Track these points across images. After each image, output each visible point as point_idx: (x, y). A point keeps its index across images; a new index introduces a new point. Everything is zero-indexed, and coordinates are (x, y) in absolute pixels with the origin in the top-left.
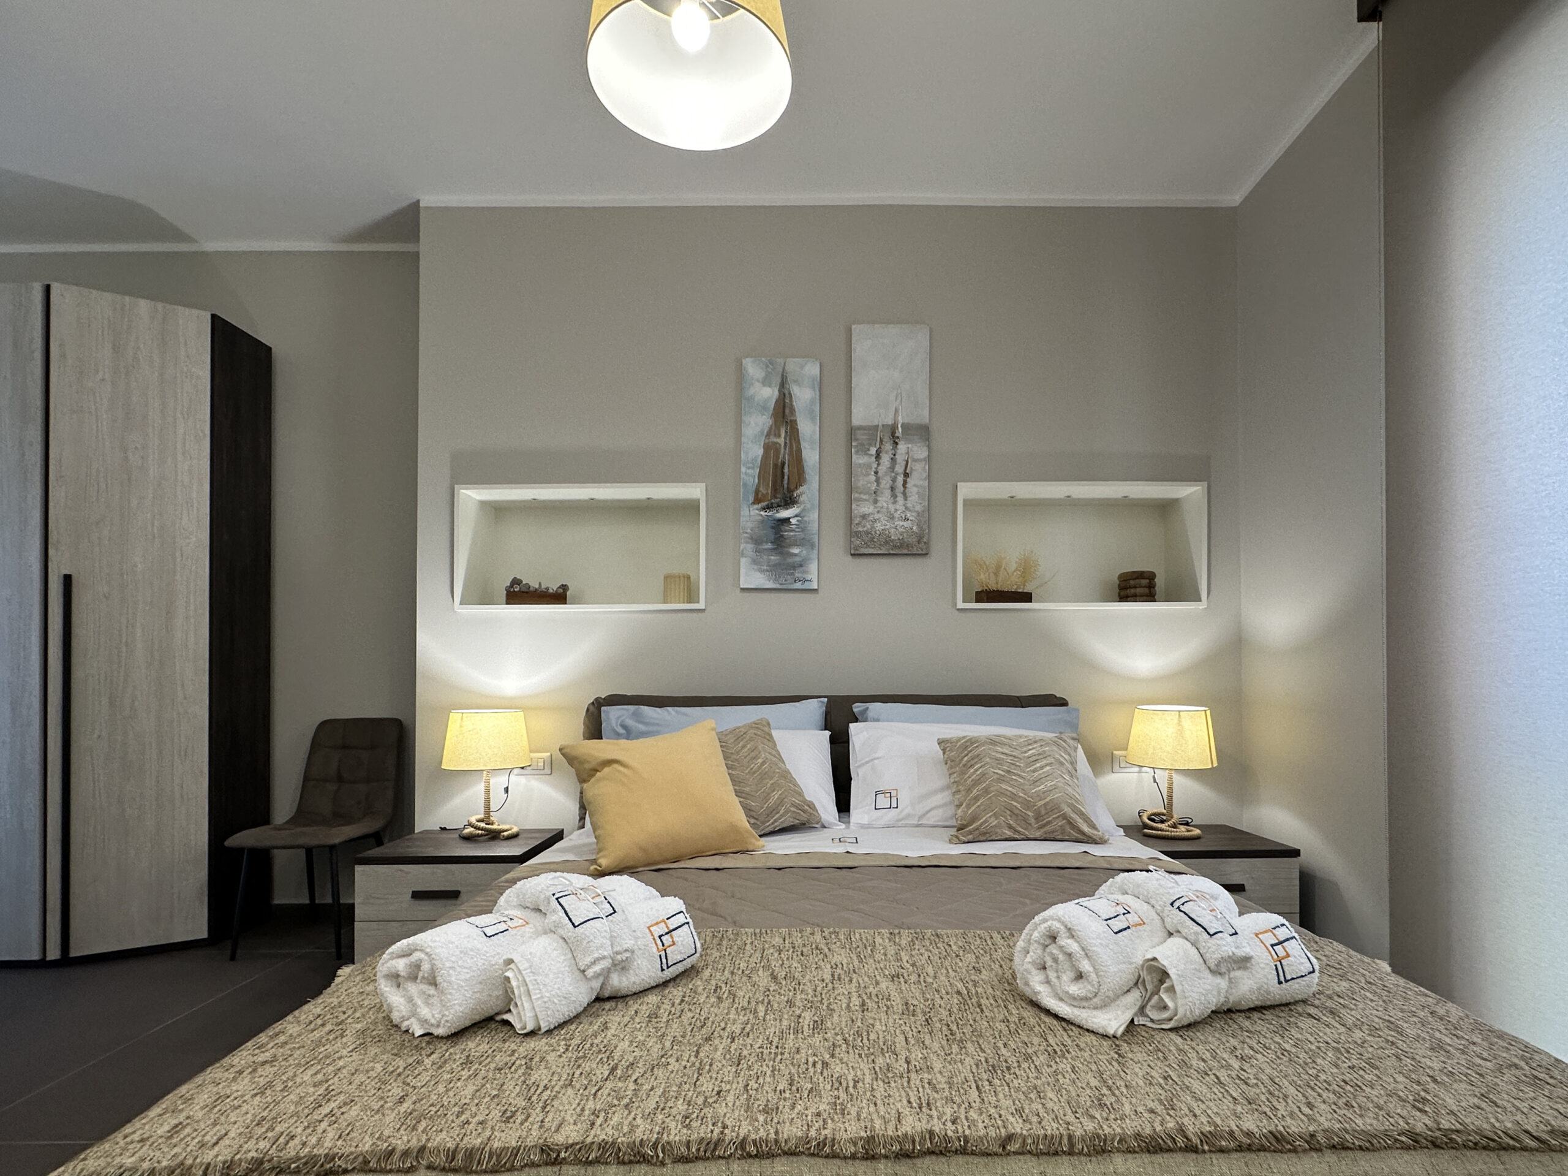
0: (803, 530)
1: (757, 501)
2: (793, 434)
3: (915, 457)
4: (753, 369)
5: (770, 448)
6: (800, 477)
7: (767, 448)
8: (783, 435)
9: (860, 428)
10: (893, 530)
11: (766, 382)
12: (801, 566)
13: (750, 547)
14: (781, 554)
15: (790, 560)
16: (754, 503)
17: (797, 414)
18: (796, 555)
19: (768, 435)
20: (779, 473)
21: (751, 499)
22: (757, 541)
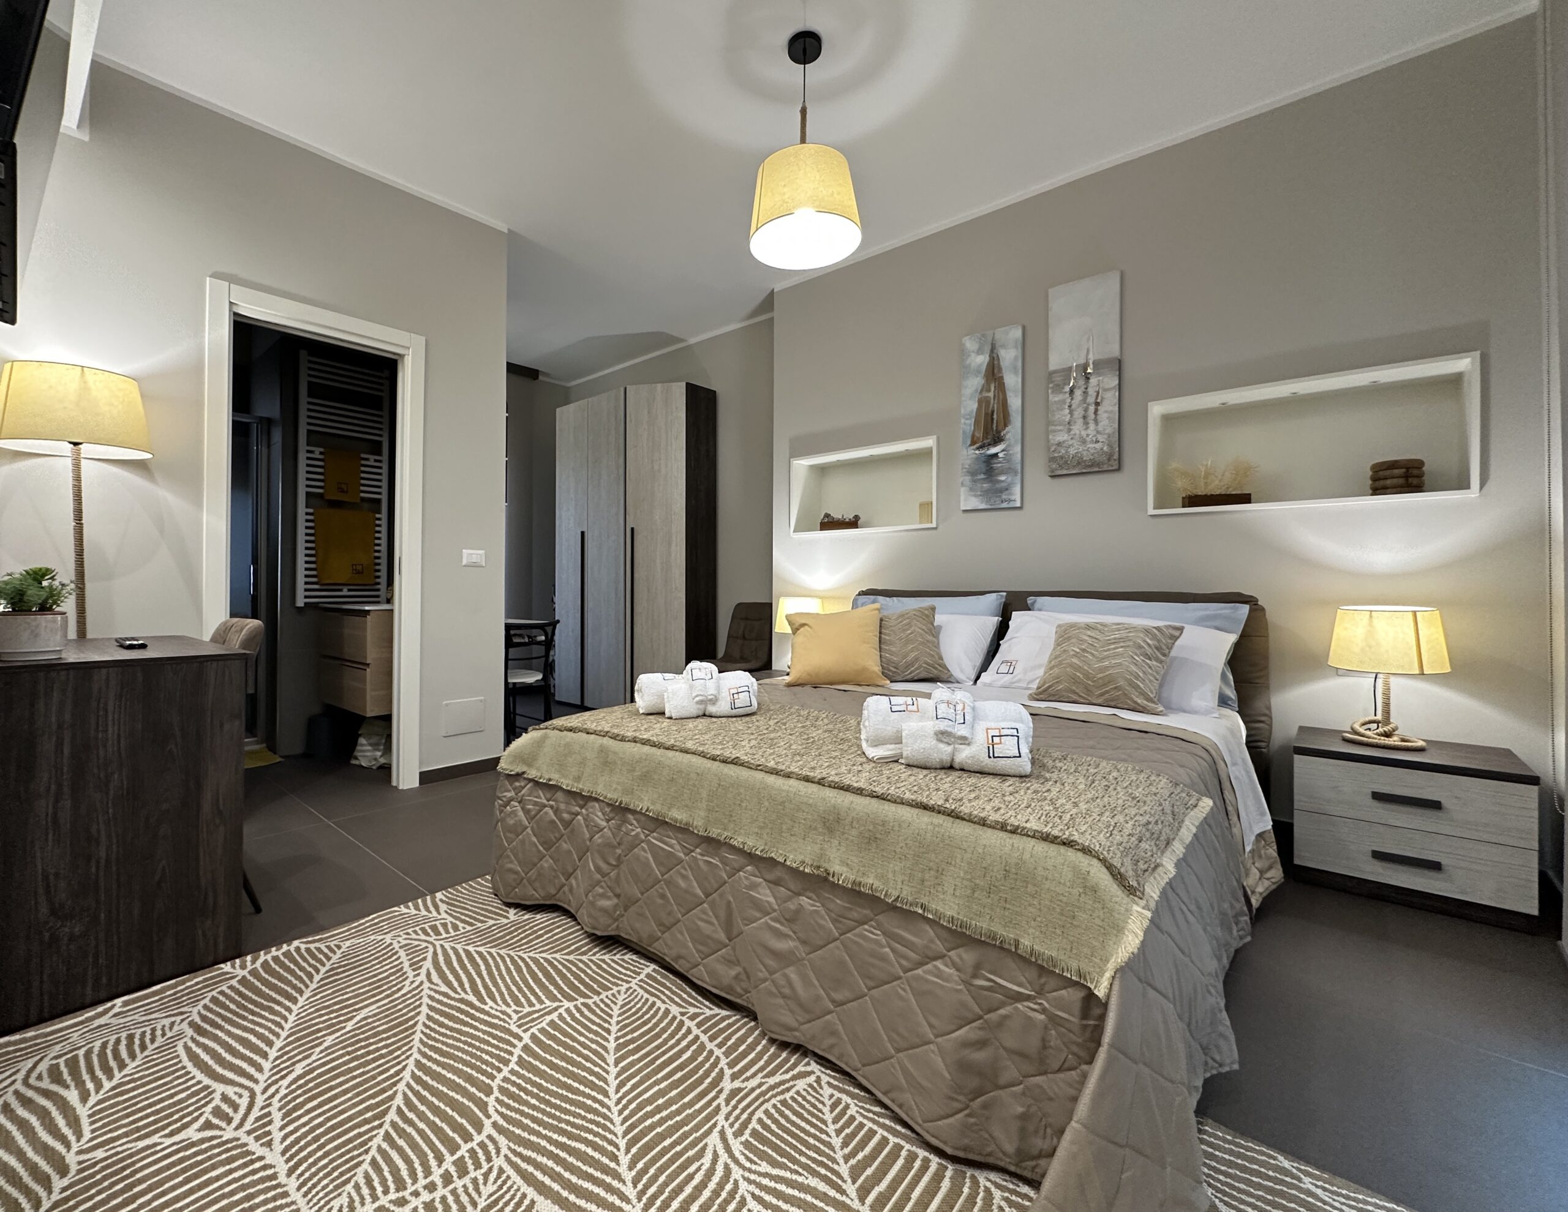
0: (1008, 461)
1: (973, 443)
2: (1001, 387)
3: (1107, 387)
4: (970, 344)
5: (983, 402)
6: (1006, 420)
7: (980, 402)
8: (993, 389)
9: (1055, 372)
10: (1085, 453)
11: (979, 352)
12: (1007, 489)
13: (968, 478)
14: (991, 481)
15: (998, 486)
16: (971, 445)
17: (1004, 371)
18: (1003, 481)
19: (981, 391)
20: (990, 419)
21: (969, 443)
22: (973, 473)
